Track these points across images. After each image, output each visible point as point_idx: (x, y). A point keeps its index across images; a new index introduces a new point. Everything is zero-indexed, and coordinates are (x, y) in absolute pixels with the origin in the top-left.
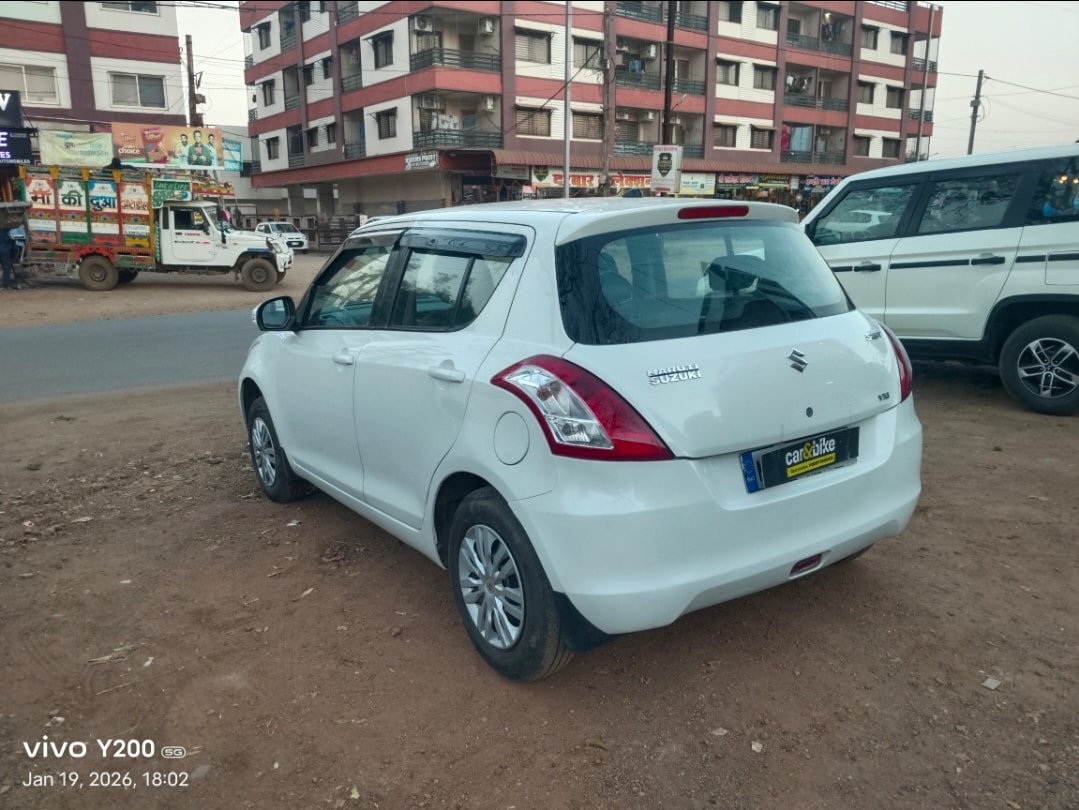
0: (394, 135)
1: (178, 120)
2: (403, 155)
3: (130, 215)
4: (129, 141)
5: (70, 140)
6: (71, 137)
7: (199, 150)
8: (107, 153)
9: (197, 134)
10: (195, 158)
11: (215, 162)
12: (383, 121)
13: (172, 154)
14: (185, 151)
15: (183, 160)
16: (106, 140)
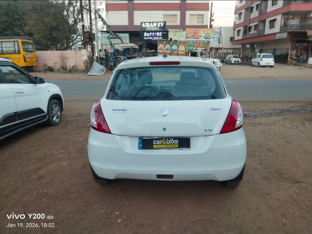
0: (274, 28)
1: (206, 27)
2: (276, 34)
3: (180, 54)
4: (190, 33)
5: (176, 34)
6: (176, 33)
7: (208, 35)
8: (184, 37)
9: (208, 30)
10: (206, 37)
11: (211, 38)
12: (272, 23)
13: (200, 36)
14: (204, 35)
15: (203, 38)
16: (184, 33)
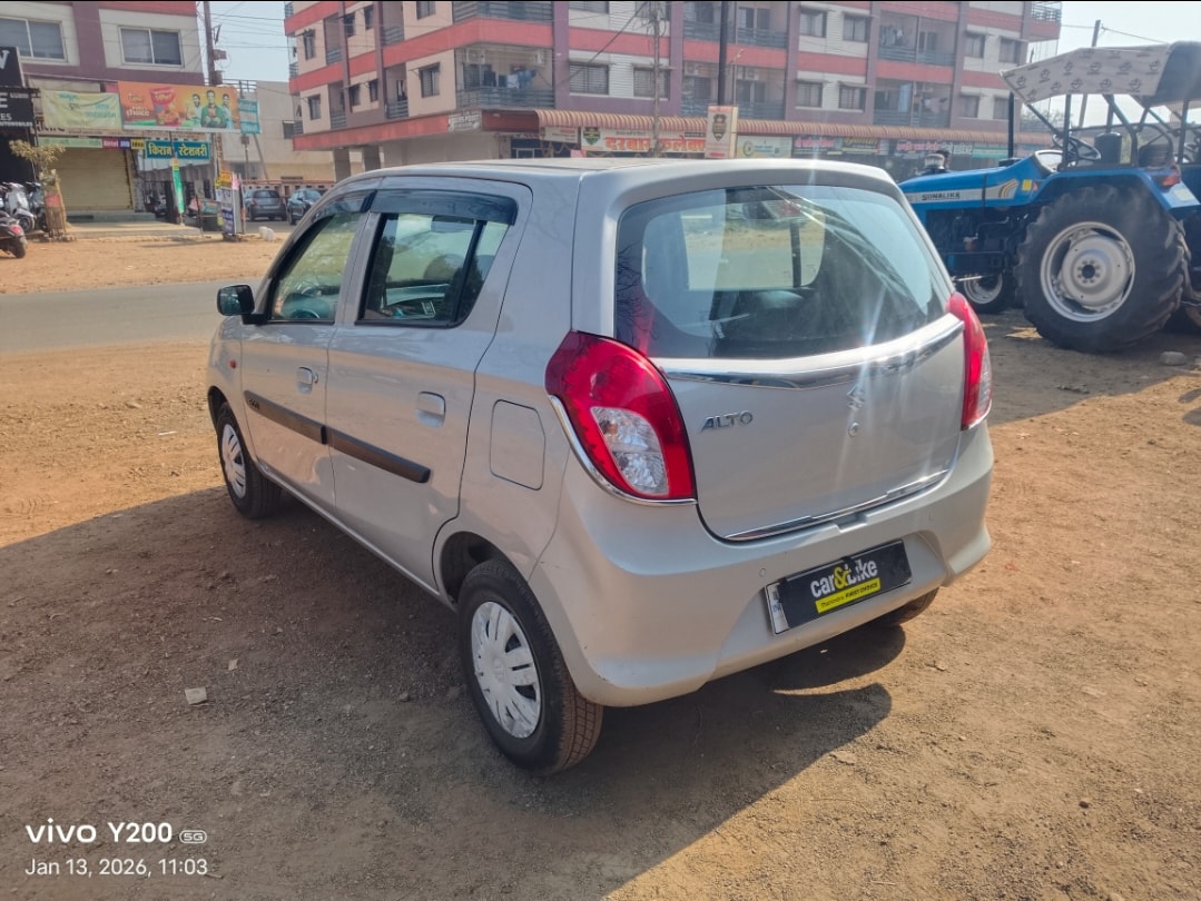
0: (438, 94)
1: (195, 79)
2: (446, 114)
4: (138, 102)
5: (74, 101)
6: (76, 97)
7: (213, 111)
8: (113, 115)
9: (211, 94)
11: (230, 124)
12: (426, 78)
13: (183, 116)
14: (198, 112)
15: (196, 122)
16: (111, 101)
